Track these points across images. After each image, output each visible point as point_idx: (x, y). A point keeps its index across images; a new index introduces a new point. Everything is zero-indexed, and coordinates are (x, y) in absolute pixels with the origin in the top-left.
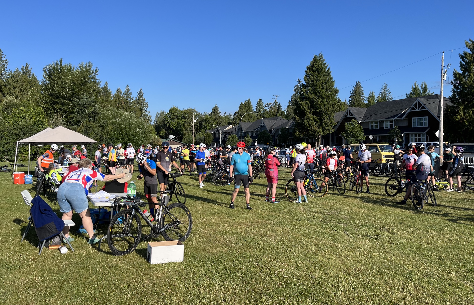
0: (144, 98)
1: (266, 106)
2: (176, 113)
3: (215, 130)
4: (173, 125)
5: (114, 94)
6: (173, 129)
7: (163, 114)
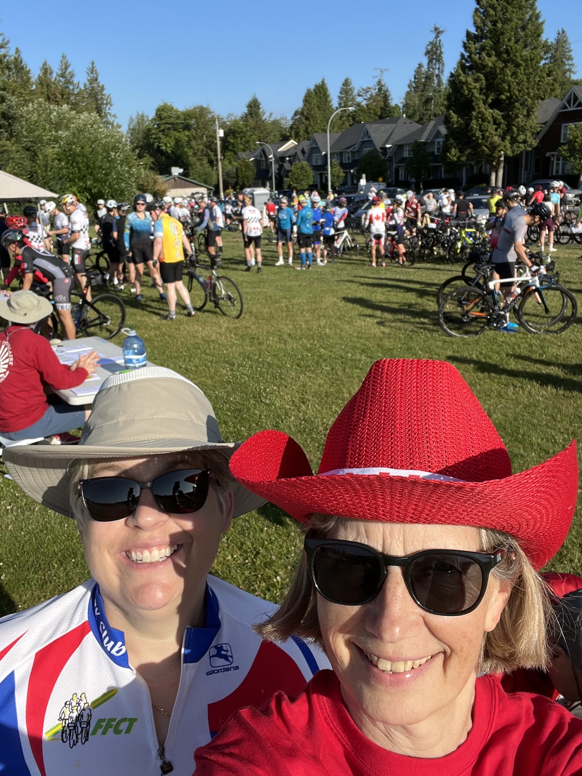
0: (101, 84)
1: (359, 95)
2: (170, 117)
3: (257, 153)
4: (167, 145)
5: (36, 77)
6: (167, 153)
7: (143, 120)
